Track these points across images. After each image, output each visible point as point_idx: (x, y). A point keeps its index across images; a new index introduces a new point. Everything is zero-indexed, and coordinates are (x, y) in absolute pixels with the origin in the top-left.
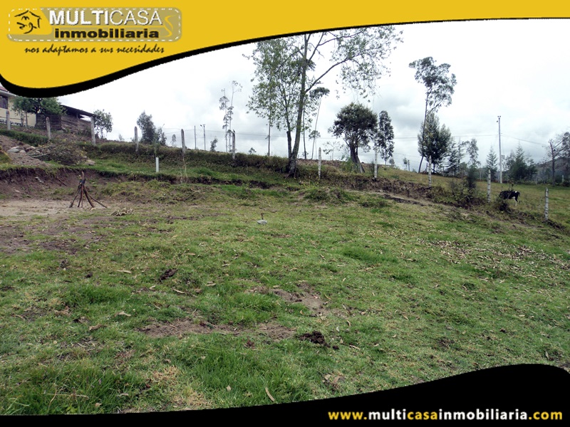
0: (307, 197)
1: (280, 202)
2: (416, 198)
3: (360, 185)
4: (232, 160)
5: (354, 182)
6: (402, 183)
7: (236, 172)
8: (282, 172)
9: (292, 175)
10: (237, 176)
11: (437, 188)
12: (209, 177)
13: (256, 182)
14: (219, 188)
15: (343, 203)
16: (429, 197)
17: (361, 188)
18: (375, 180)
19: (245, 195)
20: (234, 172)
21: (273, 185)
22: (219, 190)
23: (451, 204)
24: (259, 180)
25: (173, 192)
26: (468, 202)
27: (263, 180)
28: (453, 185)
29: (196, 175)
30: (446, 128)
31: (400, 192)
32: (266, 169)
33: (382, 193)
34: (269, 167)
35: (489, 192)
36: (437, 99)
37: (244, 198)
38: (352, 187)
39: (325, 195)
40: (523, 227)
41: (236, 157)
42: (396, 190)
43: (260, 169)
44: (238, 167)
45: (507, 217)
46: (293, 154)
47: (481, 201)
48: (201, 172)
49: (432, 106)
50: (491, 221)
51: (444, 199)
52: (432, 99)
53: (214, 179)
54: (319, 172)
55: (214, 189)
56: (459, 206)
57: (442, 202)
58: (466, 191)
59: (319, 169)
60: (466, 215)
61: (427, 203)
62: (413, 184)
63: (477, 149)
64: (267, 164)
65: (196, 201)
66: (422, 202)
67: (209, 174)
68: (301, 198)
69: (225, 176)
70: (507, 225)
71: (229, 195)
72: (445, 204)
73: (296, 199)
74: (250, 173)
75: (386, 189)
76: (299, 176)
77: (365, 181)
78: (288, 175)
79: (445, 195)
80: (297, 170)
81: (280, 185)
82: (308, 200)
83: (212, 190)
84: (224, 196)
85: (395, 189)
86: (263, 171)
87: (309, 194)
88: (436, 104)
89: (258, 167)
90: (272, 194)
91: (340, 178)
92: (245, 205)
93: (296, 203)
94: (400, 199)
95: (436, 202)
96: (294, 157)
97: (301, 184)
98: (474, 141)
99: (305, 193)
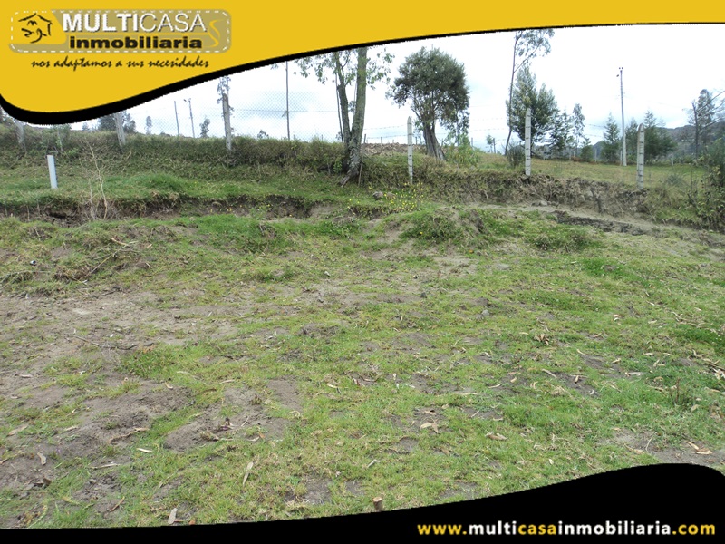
0: (408, 235)
1: (345, 251)
2: (619, 216)
3: (499, 193)
4: (225, 152)
5: (485, 187)
7: (236, 177)
8: (333, 173)
9: (354, 179)
10: (239, 187)
11: (657, 191)
12: (174, 195)
13: (281, 198)
14: (194, 226)
15: (494, 242)
16: (644, 211)
17: (500, 198)
18: (527, 181)
19: (258, 241)
20: (230, 178)
21: (318, 203)
22: (190, 232)
23: (692, 224)
24: (286, 193)
25: (58, 251)
27: (294, 193)
29: (139, 193)
30: (547, 89)
31: (582, 203)
32: (298, 167)
33: (546, 208)
34: (304, 163)
36: (530, 46)
37: (255, 248)
38: (483, 198)
39: (450, 226)
41: (233, 144)
42: (572, 200)
43: (286, 167)
44: (240, 167)
46: (352, 133)
48: (155, 184)
49: (523, 57)
51: (674, 214)
52: (522, 47)
53: (184, 199)
54: (410, 169)
55: (178, 230)
57: (672, 221)
59: (410, 162)
61: (646, 225)
62: (606, 186)
63: (582, 118)
64: (299, 156)
65: (123, 273)
66: (635, 223)
67: (173, 187)
68: (393, 237)
69: (212, 190)
71: (217, 245)
72: (679, 224)
73: (381, 241)
74: (265, 179)
75: (553, 198)
76: (370, 178)
77: (508, 183)
78: (347, 179)
79: (675, 204)
80: (363, 167)
81: (332, 202)
82: (412, 242)
83: (172, 235)
84: (203, 249)
85: (571, 197)
86: (291, 172)
87: (411, 226)
88: (529, 54)
89: (282, 165)
90: (324, 230)
91: (455, 178)
92: (262, 278)
93: (385, 253)
95: (660, 221)
96: (357, 141)
97: (377, 198)
98: (578, 106)
99: (398, 225)
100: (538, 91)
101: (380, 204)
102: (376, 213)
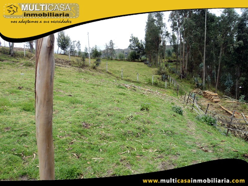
0: (24, 65)
1: (13, 67)
2: (65, 65)
6: (59, 59)
8: (7, 54)
9: (12, 56)
11: (72, 61)
16: (70, 64)
21: (5, 60)
23: (78, 67)
26: (83, 66)
28: (78, 60)
30: (68, 36)
31: (59, 63)
35: (90, 63)
39: (32, 64)
40: (101, 74)
45: (96, 71)
46: (12, 46)
47: (87, 66)
50: (91, 72)
51: (75, 65)
54: (25, 55)
56: (80, 68)
57: (74, 66)
58: (82, 62)
59: (25, 53)
60: (83, 71)
61: (70, 67)
62: (64, 60)
63: (80, 45)
66: (68, 66)
68: (21, 65)
70: (96, 73)
72: (76, 67)
73: (19, 66)
76: (16, 56)
78: (10, 56)
79: (75, 64)
80: (14, 53)
81: (8, 60)
85: (57, 61)
87: (25, 64)
90: (8, 64)
93: (20, 68)
94: (59, 66)
95: (72, 66)
96: (13, 48)
97: (18, 60)
98: (79, 41)
99: (22, 63)
100: (66, 36)
101: (19, 61)
102: (18, 62)
